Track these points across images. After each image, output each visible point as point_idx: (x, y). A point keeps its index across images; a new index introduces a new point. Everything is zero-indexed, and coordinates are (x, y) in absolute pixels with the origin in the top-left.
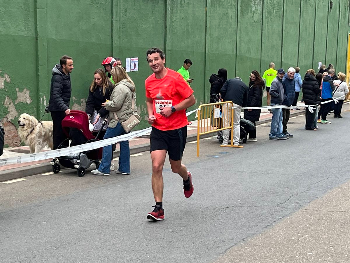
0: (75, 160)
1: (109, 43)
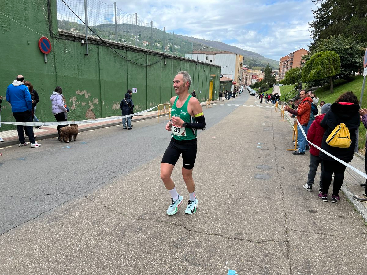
1: (126, 82)
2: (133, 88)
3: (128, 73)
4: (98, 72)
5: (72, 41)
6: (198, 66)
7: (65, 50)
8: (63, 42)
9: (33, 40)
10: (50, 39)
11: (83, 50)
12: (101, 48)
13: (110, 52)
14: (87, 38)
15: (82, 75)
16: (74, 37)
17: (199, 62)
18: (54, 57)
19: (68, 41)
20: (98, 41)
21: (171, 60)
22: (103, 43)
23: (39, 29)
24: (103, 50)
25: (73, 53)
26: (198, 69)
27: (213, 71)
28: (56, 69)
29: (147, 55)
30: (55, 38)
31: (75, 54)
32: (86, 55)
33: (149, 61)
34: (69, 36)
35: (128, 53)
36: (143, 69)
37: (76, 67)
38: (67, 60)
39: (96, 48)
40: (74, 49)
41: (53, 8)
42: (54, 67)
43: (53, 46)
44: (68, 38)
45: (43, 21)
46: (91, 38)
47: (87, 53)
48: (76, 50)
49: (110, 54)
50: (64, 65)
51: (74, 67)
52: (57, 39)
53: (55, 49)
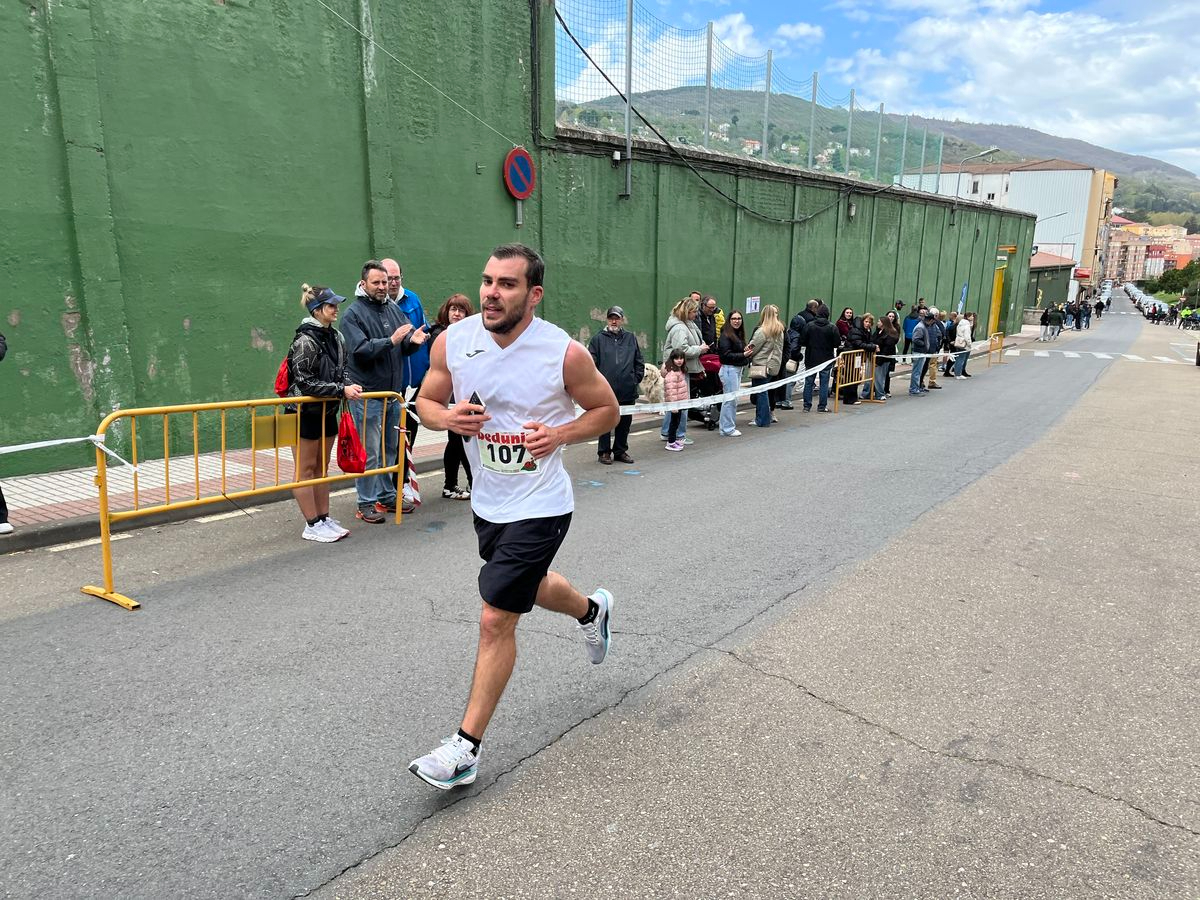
1: (730, 280)
2: (749, 299)
3: (737, 250)
4: (652, 248)
5: (590, 154)
6: (956, 219)
7: (568, 186)
8: (565, 160)
9: (489, 157)
10: (533, 152)
11: (615, 182)
12: (665, 170)
13: (689, 183)
14: (630, 145)
15: (607, 261)
16: (596, 143)
17: (960, 204)
18: (541, 205)
19: (578, 156)
20: (658, 152)
21: (868, 201)
22: (671, 155)
23: (508, 126)
24: (670, 178)
25: (588, 194)
26: (956, 227)
27: (1009, 232)
28: (541, 242)
29: (798, 188)
30: (546, 148)
31: (593, 197)
32: (624, 196)
33: (801, 208)
34: (583, 141)
35: (742, 182)
36: (783, 232)
37: (595, 236)
38: (572, 215)
39: (652, 175)
40: (593, 180)
41: (544, 59)
42: (537, 238)
43: (540, 173)
44: (578, 147)
45: (518, 100)
46: (639, 143)
47: (626, 189)
48: (596, 181)
49: (689, 191)
50: (565, 230)
51: (588, 236)
52: (551, 151)
53: (544, 182)
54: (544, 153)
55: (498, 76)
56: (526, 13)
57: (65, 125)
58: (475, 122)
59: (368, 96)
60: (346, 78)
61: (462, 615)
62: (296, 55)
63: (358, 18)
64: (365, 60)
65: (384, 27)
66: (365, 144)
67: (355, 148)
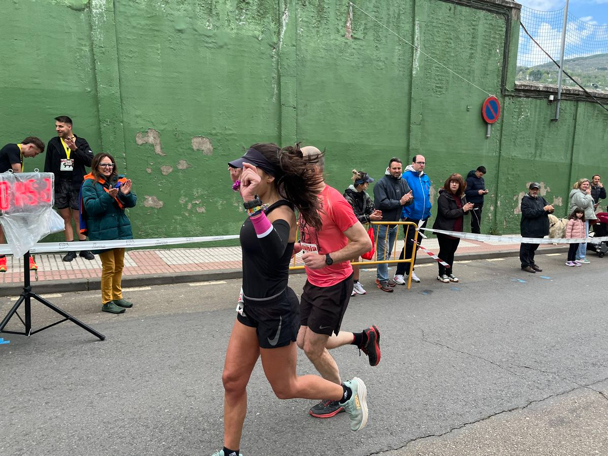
0: (597, 247)
4: (570, 148)
5: (534, 98)
7: (519, 115)
8: (519, 101)
9: (475, 102)
10: (500, 98)
11: (549, 113)
12: (582, 106)
13: (596, 112)
14: (560, 92)
15: (540, 156)
16: (539, 91)
18: (502, 126)
19: (527, 99)
20: (578, 95)
22: (586, 96)
23: (487, 85)
24: (585, 109)
25: (532, 119)
28: (500, 146)
30: (508, 96)
31: (534, 121)
32: (554, 120)
34: (531, 90)
37: (534, 142)
38: (521, 131)
39: (573, 108)
40: (536, 112)
41: (512, 48)
42: (498, 144)
43: (503, 109)
44: (528, 94)
45: (495, 71)
46: (566, 90)
47: (556, 116)
48: (537, 113)
49: (597, 116)
50: (515, 139)
51: (529, 142)
52: (511, 97)
53: (505, 114)
54: (507, 98)
55: (484, 60)
56: (503, 26)
57: (282, 97)
58: (469, 84)
59: (414, 76)
60: (404, 68)
61: (438, 341)
62: (382, 59)
63: (413, 38)
64: (414, 58)
65: (426, 41)
66: (410, 98)
67: (405, 101)
